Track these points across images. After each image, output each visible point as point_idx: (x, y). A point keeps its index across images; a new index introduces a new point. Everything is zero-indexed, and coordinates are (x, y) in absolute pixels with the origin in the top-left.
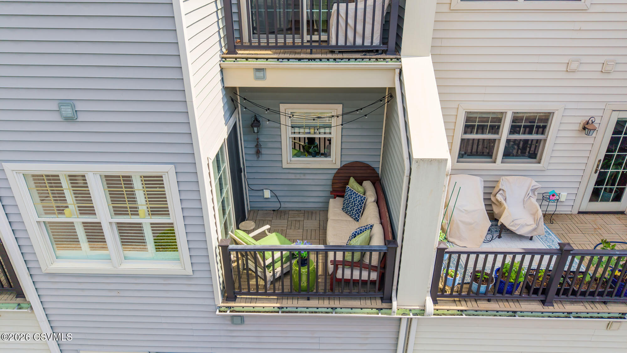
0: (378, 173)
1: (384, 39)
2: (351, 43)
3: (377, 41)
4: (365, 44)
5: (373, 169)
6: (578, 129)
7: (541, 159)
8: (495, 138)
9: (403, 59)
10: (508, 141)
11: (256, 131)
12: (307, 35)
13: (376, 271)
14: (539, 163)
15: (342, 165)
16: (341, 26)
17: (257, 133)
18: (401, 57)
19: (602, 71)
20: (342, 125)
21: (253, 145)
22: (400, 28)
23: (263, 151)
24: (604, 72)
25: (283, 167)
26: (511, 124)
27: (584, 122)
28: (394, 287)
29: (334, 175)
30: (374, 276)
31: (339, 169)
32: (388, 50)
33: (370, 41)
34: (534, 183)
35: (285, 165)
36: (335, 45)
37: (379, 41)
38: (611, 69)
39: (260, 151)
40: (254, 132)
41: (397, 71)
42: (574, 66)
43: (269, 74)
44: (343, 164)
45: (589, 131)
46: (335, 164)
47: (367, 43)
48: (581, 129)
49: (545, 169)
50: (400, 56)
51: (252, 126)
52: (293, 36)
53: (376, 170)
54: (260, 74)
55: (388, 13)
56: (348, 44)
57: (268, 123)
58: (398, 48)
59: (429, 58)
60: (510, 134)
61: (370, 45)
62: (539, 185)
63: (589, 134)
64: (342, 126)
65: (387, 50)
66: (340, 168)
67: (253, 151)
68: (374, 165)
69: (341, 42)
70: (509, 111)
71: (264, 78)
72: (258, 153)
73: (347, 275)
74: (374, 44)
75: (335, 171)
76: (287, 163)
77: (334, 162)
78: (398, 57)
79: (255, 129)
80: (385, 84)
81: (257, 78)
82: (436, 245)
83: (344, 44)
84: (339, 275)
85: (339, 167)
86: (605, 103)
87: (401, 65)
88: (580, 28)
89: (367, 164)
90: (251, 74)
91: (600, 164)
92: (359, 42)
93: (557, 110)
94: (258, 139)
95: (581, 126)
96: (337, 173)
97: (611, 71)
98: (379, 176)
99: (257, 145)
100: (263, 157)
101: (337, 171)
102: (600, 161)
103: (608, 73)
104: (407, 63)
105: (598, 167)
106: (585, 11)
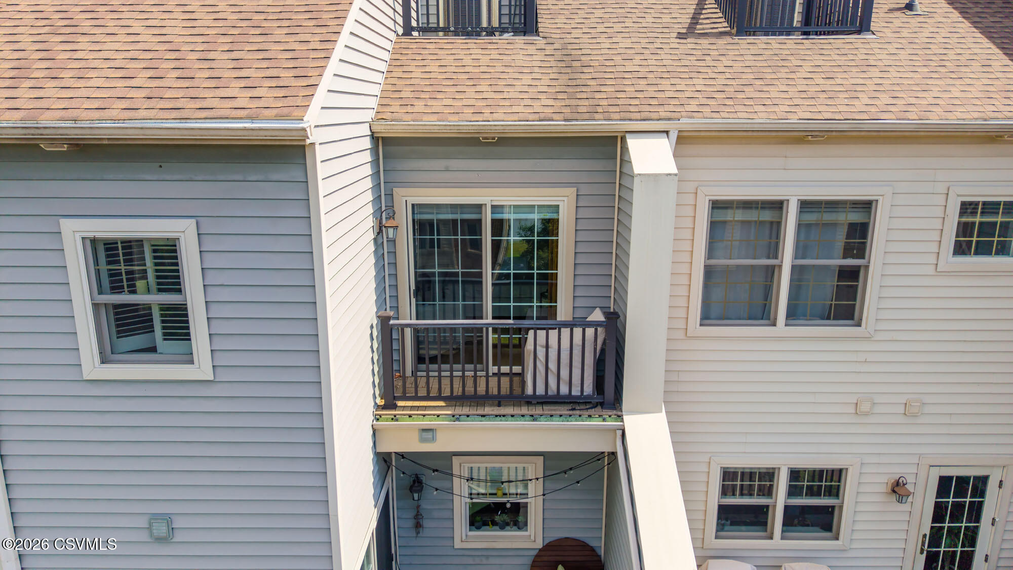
0: (599, 554)
1: (599, 386)
2: (553, 391)
3: (589, 389)
4: (573, 393)
5: (592, 549)
6: (885, 491)
7: (839, 534)
8: (767, 504)
9: (625, 417)
10: (787, 508)
11: (416, 498)
12: (494, 365)
14: (837, 539)
15: (545, 545)
16: (540, 371)
17: (418, 500)
18: (623, 413)
19: (905, 414)
20: (544, 495)
21: (412, 514)
23: (426, 523)
24: (908, 415)
25: (455, 547)
26: (788, 483)
27: (893, 481)
29: (534, 559)
31: (540, 550)
32: (605, 402)
33: (579, 389)
35: (458, 544)
36: (532, 394)
37: (591, 389)
38: (917, 411)
39: (421, 523)
40: (414, 499)
41: (619, 433)
42: (865, 407)
43: (439, 435)
44: (547, 542)
45: (901, 497)
46: (535, 541)
47: (576, 392)
48: (890, 491)
49: (846, 549)
50: (622, 411)
51: (412, 489)
52: (474, 366)
53: (597, 550)
54: (429, 435)
55: (603, 351)
56: (550, 393)
57: (435, 493)
59: (664, 415)
60: (788, 498)
61: (579, 394)
63: (902, 501)
64: (544, 497)
65: (603, 402)
66: (542, 548)
67: (410, 523)
68: (593, 543)
69: (540, 391)
70: (782, 466)
71: (433, 439)
72: (418, 526)
74: (585, 394)
75: (535, 553)
76: (462, 541)
77: (532, 538)
78: (619, 413)
79: (416, 496)
80: (607, 449)
81: (423, 440)
83: (544, 394)
85: (541, 546)
86: (918, 456)
87: (624, 426)
88: (866, 359)
89: (583, 542)
90: (416, 435)
91: (925, 540)
92: (564, 390)
93: (851, 465)
94: (418, 507)
95: (889, 487)
96: (537, 556)
97: (917, 413)
98: (601, 561)
99: (417, 515)
100: (425, 533)
101: (538, 552)
102: (925, 536)
103: (915, 416)
104: (631, 422)
105: (923, 544)
106: (868, 339)
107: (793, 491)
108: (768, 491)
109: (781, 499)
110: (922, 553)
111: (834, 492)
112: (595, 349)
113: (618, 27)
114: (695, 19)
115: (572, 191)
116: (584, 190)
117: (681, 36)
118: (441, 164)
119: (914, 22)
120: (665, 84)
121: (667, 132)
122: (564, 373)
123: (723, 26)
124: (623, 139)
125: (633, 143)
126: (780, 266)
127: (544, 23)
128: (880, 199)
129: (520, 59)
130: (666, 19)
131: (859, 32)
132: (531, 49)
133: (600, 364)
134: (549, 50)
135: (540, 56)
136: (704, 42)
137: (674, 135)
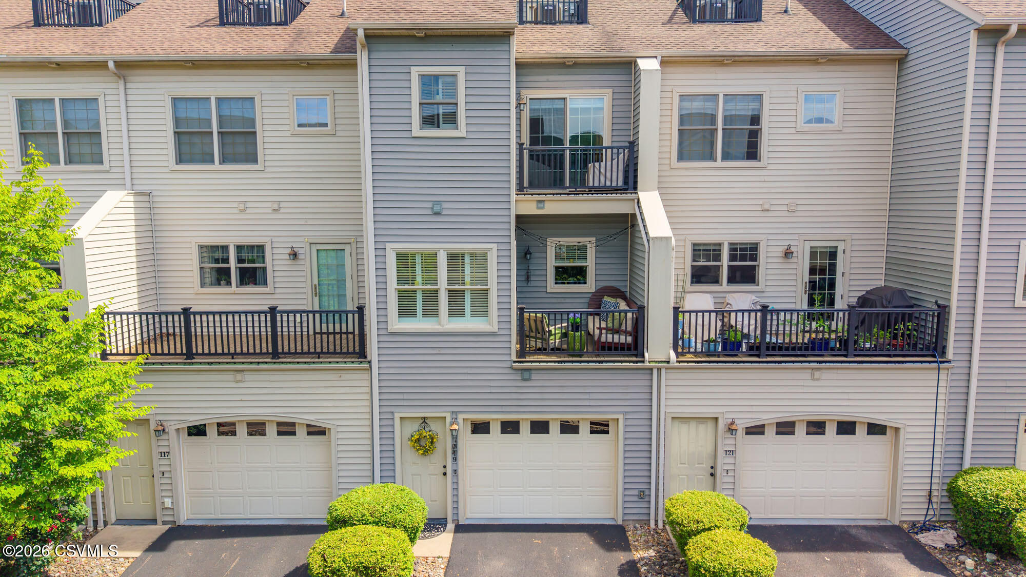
0: (627, 295)
1: (626, 181)
2: (603, 184)
3: (621, 183)
5: (622, 292)
6: (781, 256)
7: (758, 282)
8: (718, 265)
10: (729, 267)
11: (528, 258)
13: (631, 335)
14: (758, 285)
15: (596, 289)
16: (596, 175)
17: (530, 260)
18: (638, 192)
19: (788, 211)
20: (596, 257)
21: (524, 273)
22: (636, 177)
23: (532, 278)
24: (790, 211)
25: (546, 292)
26: (729, 252)
27: (784, 250)
28: (645, 346)
29: (590, 298)
30: (629, 339)
32: (629, 188)
33: (616, 182)
34: (754, 298)
35: (549, 291)
36: (592, 186)
38: (795, 209)
39: (530, 278)
40: (527, 260)
41: (636, 201)
42: (766, 207)
43: (547, 204)
44: (598, 288)
46: (591, 286)
47: (614, 184)
48: (784, 256)
49: (763, 291)
51: (527, 254)
53: (625, 293)
54: (540, 205)
55: (628, 165)
56: (601, 185)
57: (537, 253)
58: (635, 188)
59: (657, 193)
60: (729, 262)
61: (616, 185)
62: (758, 299)
64: (596, 262)
67: (524, 278)
68: (623, 289)
69: (596, 184)
70: (725, 242)
71: (542, 208)
72: (527, 280)
73: (610, 339)
74: (619, 185)
75: (590, 295)
76: (551, 289)
78: (636, 192)
80: (630, 211)
81: (538, 208)
82: (672, 305)
83: (598, 185)
84: (603, 339)
85: (594, 292)
86: (797, 235)
87: (638, 197)
88: (765, 180)
89: (617, 288)
90: (534, 205)
91: (807, 286)
92: (608, 183)
93: (762, 241)
94: (528, 267)
95: (784, 253)
96: (592, 296)
99: (527, 272)
100: (531, 284)
101: (593, 294)
102: (806, 283)
103: (793, 211)
104: (642, 195)
105: (806, 288)
106: (764, 168)
107: (732, 258)
108: (718, 257)
109: (725, 261)
110: (805, 293)
111: (754, 258)
112: (624, 160)
113: (631, 21)
114: (671, 18)
115: (610, 91)
116: (617, 90)
117: (663, 24)
118: (544, 78)
119: (786, 17)
120: (655, 40)
121: (656, 57)
122: (608, 175)
123: (686, 20)
124: (636, 61)
125: (639, 61)
126: (717, 129)
127: (591, 19)
128: (764, 93)
129: (582, 33)
130: (656, 18)
131: (756, 21)
132: (587, 29)
133: (626, 172)
134: (596, 29)
135: (591, 31)
136: (676, 26)
137: (659, 58)
